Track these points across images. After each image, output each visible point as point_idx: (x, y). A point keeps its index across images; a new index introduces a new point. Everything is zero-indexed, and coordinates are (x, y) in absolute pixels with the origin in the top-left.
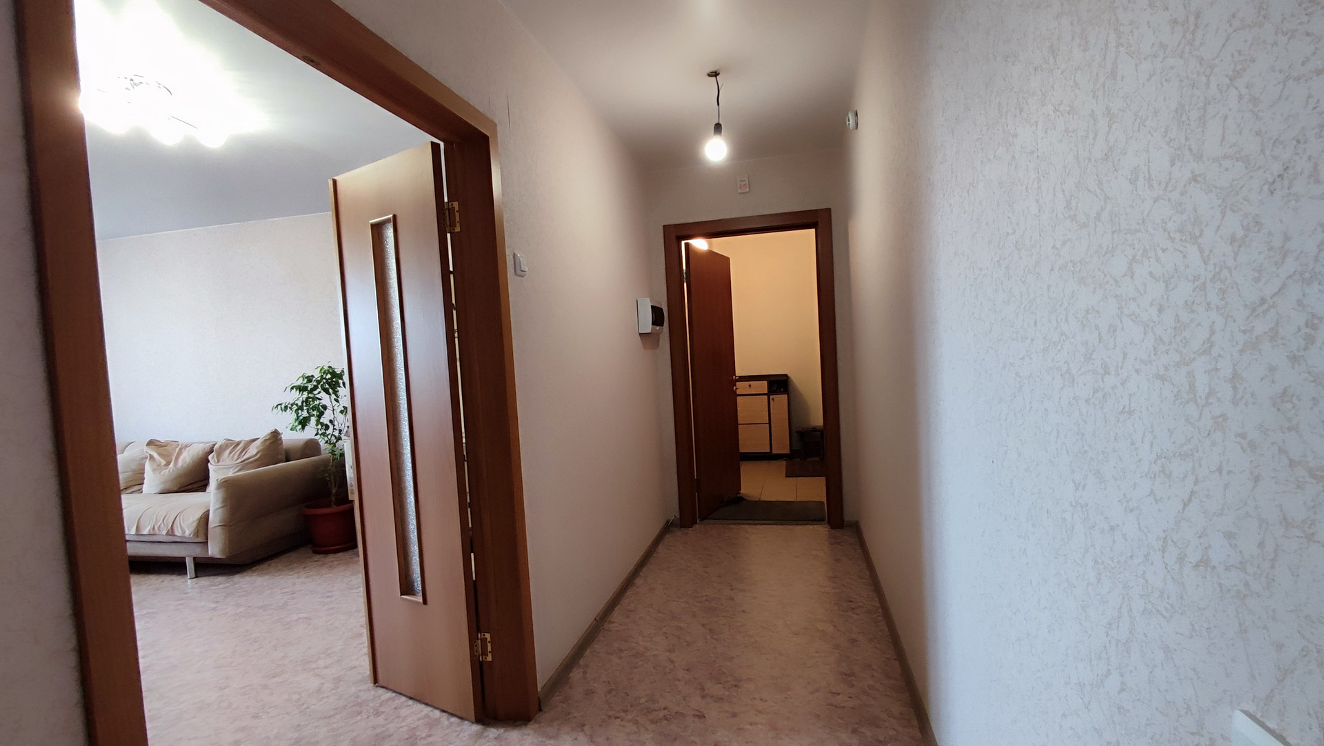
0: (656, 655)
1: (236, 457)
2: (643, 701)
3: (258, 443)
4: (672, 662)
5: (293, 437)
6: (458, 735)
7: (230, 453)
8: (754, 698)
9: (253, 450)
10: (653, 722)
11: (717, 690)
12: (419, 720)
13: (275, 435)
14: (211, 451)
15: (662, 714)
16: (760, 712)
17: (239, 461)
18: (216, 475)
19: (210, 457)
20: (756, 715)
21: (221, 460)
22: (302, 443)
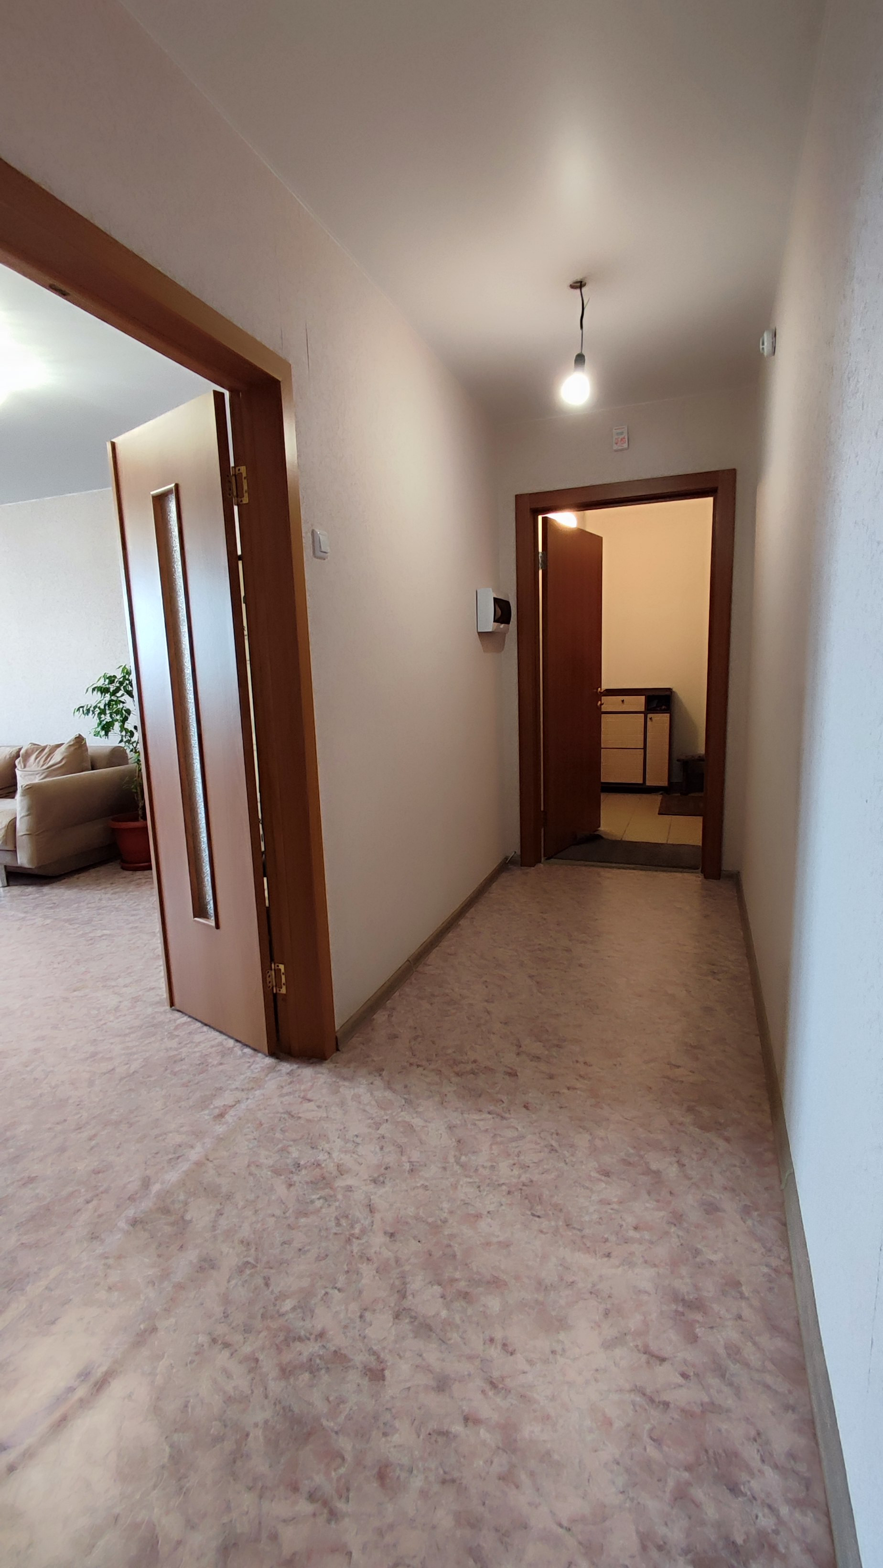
0: (471, 1005)
1: (41, 763)
2: (450, 1051)
3: (63, 748)
4: (488, 1013)
5: (97, 744)
6: (250, 1066)
7: (36, 758)
8: (577, 1062)
9: (57, 756)
10: (457, 1074)
11: (536, 1048)
12: (212, 1047)
13: (79, 741)
14: (18, 756)
15: (469, 1067)
16: (581, 1076)
17: (45, 767)
18: (22, 780)
19: (17, 762)
20: (577, 1079)
21: (28, 764)
22: (108, 750)
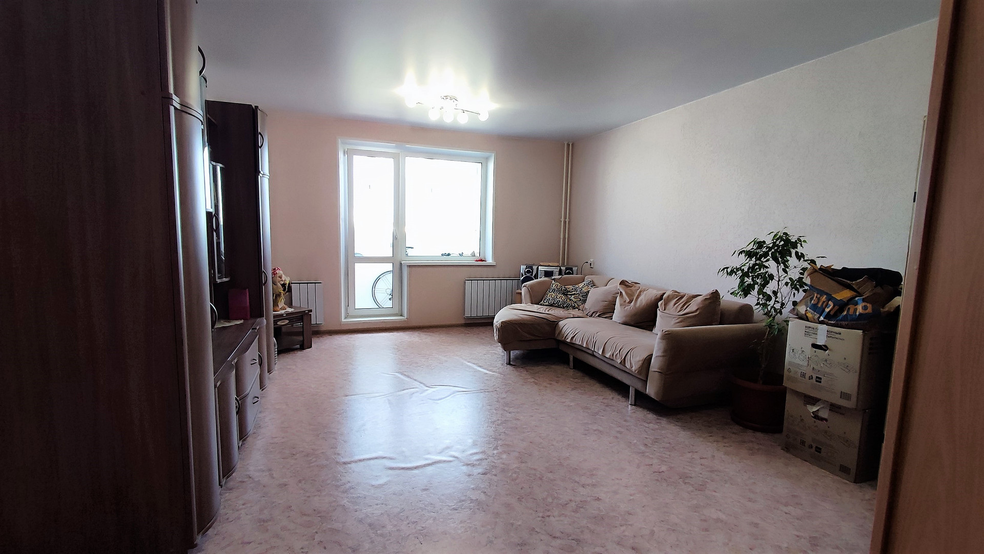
1: (679, 309)
3: (699, 299)
5: (730, 298)
7: (675, 304)
9: (693, 306)
13: (715, 295)
14: (661, 298)
17: (681, 313)
18: (665, 322)
19: (659, 304)
21: (667, 308)
